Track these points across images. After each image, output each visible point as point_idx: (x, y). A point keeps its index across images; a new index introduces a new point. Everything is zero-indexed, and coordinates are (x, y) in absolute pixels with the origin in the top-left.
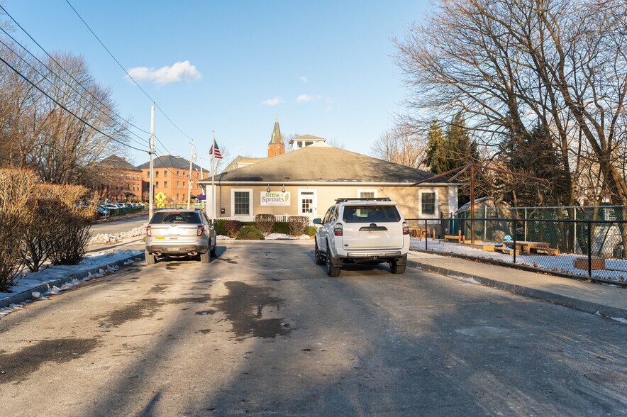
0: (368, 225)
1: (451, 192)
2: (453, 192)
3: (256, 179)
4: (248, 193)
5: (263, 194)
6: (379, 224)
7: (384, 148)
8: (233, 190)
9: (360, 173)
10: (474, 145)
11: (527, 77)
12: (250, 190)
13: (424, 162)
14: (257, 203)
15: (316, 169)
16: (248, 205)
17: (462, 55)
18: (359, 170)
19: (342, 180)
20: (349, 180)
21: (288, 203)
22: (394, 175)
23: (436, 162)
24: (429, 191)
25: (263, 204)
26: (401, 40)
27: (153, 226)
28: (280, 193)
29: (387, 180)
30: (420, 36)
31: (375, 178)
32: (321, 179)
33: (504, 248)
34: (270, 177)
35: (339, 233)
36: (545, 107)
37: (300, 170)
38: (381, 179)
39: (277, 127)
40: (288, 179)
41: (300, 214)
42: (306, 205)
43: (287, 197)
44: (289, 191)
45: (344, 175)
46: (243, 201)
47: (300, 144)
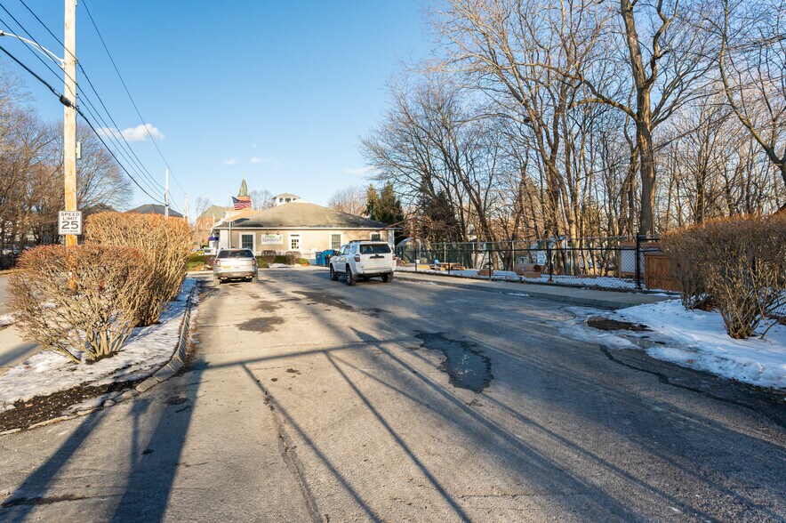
0: (374, 255)
1: (390, 234)
2: (391, 234)
3: (257, 225)
4: (252, 236)
5: (263, 236)
6: (380, 255)
7: (337, 203)
8: (241, 234)
9: (331, 221)
10: (399, 202)
11: (438, 163)
12: (254, 234)
13: (365, 212)
14: (259, 242)
15: (300, 218)
16: (252, 245)
17: (399, 148)
18: (329, 219)
19: (319, 226)
20: (324, 226)
21: (281, 242)
22: (353, 223)
23: (374, 213)
24: (376, 233)
25: (263, 243)
26: (363, 137)
27: (221, 259)
28: (276, 235)
29: (349, 226)
30: (376, 136)
31: (341, 225)
32: (304, 225)
33: (436, 267)
34: (268, 224)
35: (357, 260)
36: (448, 182)
37: (289, 219)
38: (345, 225)
39: (244, 183)
40: (281, 225)
41: (291, 250)
42: (294, 243)
43: (281, 238)
44: (282, 234)
45: (319, 223)
46: (248, 241)
47: (281, 200)
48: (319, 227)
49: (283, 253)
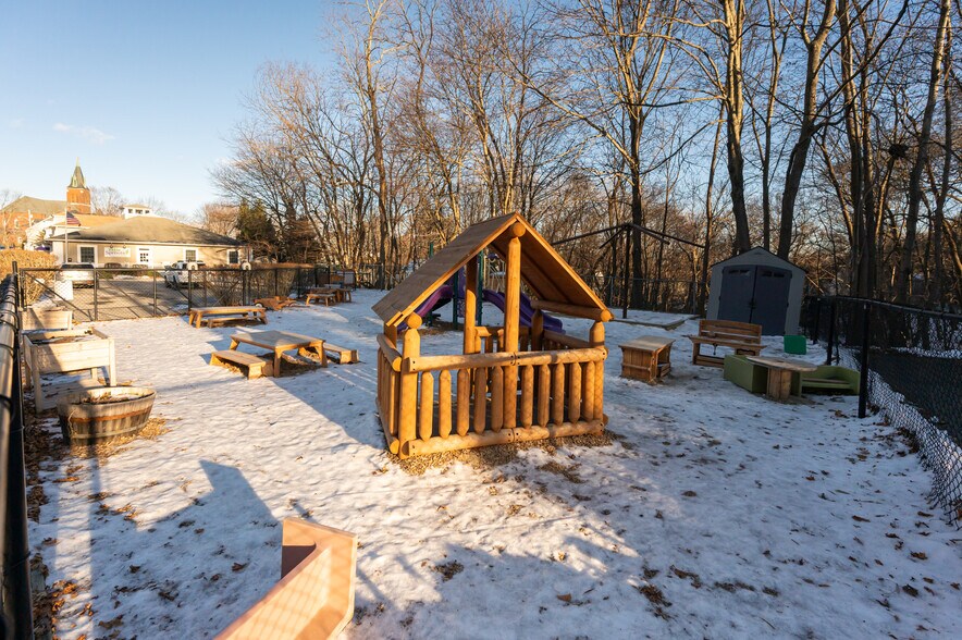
3: (99, 238)
4: (93, 249)
5: (107, 249)
8: (79, 246)
9: (185, 237)
12: (95, 247)
14: (101, 254)
15: (150, 233)
16: (93, 257)
18: (184, 235)
19: (172, 242)
20: (178, 242)
21: (128, 256)
22: (209, 240)
24: (234, 250)
25: (106, 256)
28: (122, 249)
29: (205, 243)
31: (196, 242)
32: (155, 240)
34: (112, 238)
37: (135, 233)
38: (201, 242)
39: (78, 171)
40: (128, 240)
41: (139, 263)
42: (143, 257)
43: (127, 252)
44: (129, 248)
45: (172, 239)
46: (88, 255)
47: (130, 211)
48: (170, 242)
49: (130, 265)
